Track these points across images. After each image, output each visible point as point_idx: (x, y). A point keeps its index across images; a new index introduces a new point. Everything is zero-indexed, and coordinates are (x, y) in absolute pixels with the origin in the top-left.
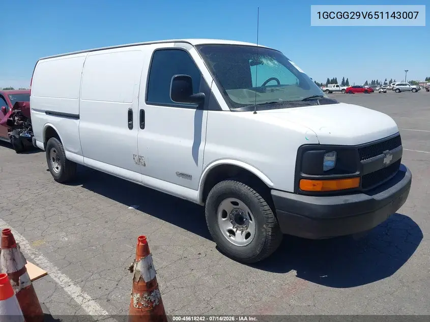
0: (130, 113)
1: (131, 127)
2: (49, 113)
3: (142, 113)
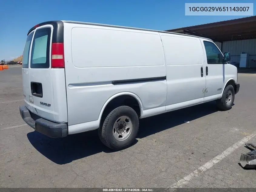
0: (202, 69)
1: (202, 76)
2: (116, 83)
3: (207, 68)
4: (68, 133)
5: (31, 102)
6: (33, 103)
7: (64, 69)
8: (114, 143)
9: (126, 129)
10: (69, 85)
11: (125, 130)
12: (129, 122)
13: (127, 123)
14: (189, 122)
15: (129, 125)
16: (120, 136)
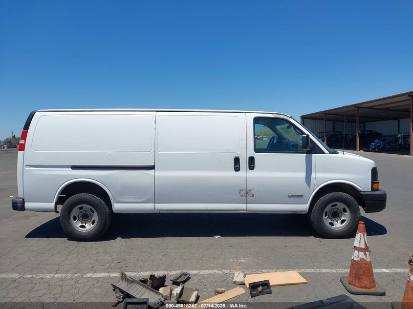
0: (237, 159)
2: (74, 168)
3: (251, 159)
9: (92, 220)
10: (26, 166)
12: (94, 213)
15: (95, 217)
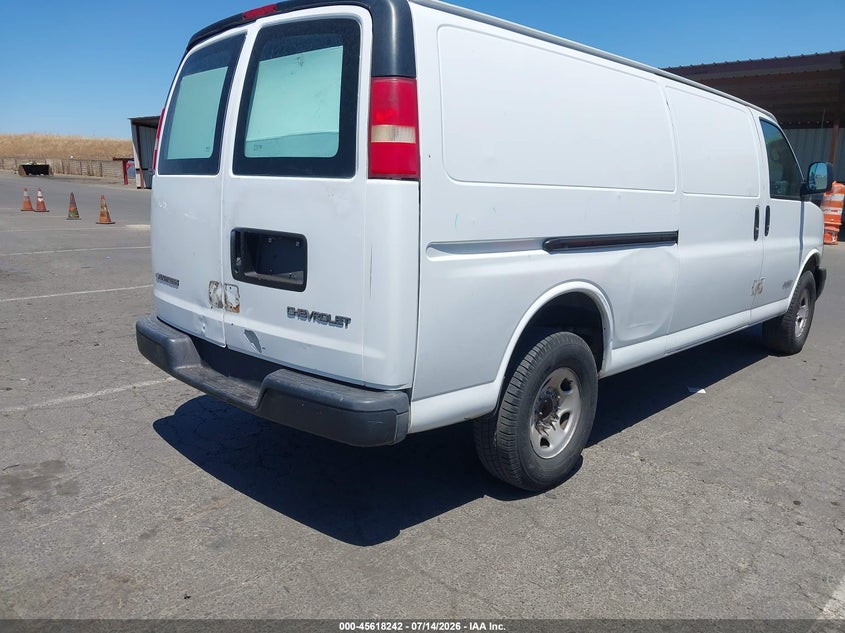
0: (757, 213)
1: (756, 235)
3: (768, 209)
4: (407, 428)
5: (220, 305)
6: (237, 309)
7: (417, 183)
8: (531, 466)
9: (560, 414)
10: (431, 245)
11: (556, 417)
12: (571, 392)
13: (565, 393)
14: (703, 391)
15: (570, 403)
16: (545, 442)
